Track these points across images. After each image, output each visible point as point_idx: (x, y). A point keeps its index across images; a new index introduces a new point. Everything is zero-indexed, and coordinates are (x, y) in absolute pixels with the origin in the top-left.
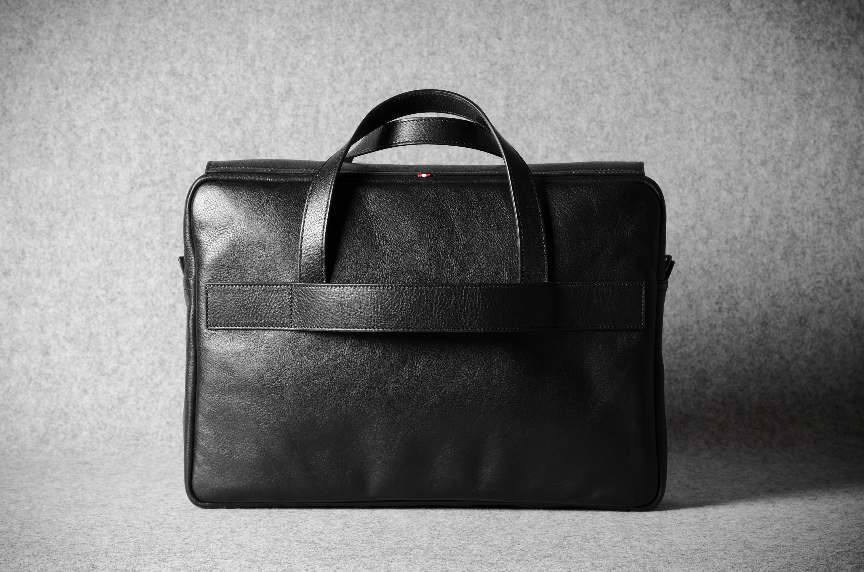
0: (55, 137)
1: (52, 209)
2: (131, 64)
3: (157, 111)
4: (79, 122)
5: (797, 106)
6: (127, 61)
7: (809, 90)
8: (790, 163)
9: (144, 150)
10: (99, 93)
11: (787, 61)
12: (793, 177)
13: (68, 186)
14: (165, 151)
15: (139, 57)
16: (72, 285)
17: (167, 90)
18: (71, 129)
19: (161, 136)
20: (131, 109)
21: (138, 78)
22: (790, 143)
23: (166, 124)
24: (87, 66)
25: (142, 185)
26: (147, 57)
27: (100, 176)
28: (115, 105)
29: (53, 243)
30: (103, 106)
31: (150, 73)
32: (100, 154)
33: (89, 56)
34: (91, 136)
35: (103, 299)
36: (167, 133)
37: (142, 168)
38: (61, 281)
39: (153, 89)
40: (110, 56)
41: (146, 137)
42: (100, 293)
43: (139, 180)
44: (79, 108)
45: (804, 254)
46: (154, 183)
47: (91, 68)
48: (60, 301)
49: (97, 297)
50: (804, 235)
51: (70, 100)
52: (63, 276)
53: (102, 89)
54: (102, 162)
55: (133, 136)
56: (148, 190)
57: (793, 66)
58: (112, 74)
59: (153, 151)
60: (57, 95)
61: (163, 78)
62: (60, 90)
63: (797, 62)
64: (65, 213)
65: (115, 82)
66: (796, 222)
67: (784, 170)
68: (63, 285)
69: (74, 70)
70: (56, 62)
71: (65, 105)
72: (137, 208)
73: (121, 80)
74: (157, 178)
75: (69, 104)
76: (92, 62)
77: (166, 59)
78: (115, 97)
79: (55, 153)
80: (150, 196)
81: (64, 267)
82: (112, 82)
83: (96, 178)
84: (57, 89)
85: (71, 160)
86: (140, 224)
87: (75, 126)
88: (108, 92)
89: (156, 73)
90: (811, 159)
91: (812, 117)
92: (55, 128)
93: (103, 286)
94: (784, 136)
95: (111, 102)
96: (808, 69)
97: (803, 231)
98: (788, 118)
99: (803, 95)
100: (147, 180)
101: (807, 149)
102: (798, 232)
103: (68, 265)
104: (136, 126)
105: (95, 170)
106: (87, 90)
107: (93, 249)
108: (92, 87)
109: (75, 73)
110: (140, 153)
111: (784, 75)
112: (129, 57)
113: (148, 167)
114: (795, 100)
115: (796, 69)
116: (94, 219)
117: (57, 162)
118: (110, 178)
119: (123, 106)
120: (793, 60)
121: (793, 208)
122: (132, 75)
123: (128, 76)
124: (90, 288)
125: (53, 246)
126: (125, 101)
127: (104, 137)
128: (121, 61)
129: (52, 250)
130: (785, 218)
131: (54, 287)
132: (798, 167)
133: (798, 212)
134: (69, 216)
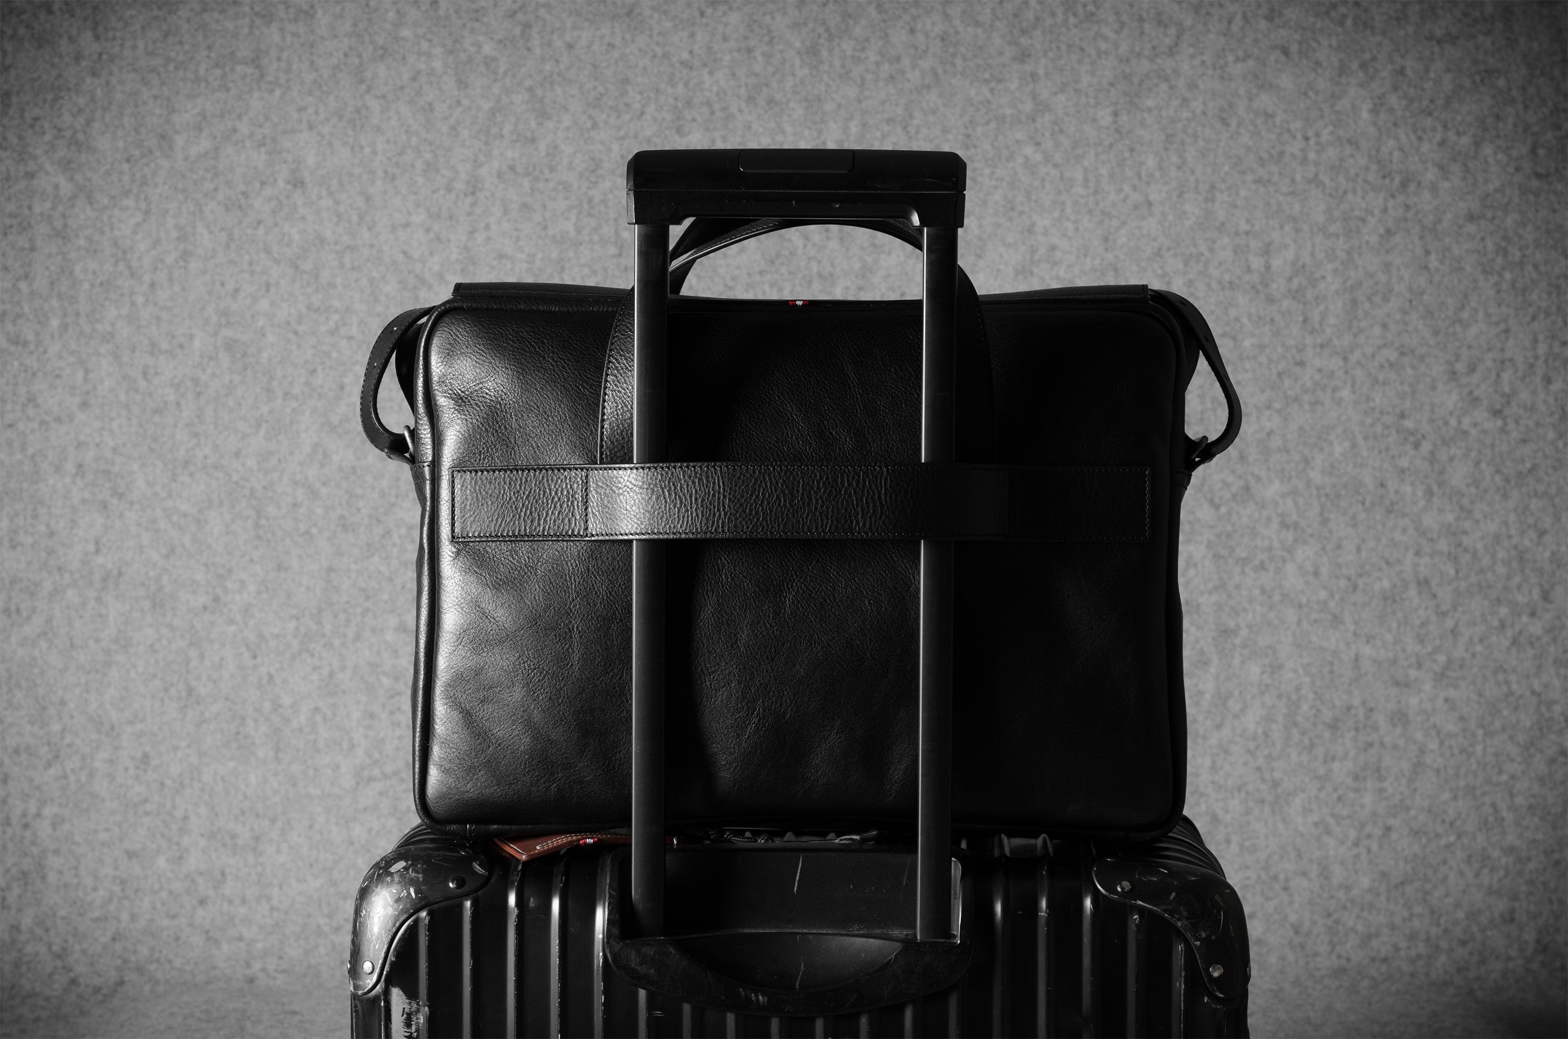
0: (256, 721)
1: (257, 815)
2: (348, 621)
3: (385, 681)
4: (286, 700)
5: (1216, 647)
6: (342, 616)
7: (1232, 624)
8: (1208, 722)
9: (371, 733)
10: (309, 660)
11: (1202, 587)
12: (1213, 741)
13: (275, 785)
14: (398, 732)
15: (359, 610)
16: (286, 913)
17: (396, 651)
18: (276, 710)
19: (391, 713)
20: (351, 680)
21: (358, 637)
22: (1208, 696)
23: (397, 698)
24: (292, 625)
25: (371, 779)
26: (368, 609)
27: (316, 770)
28: (331, 675)
29: (261, 860)
30: (315, 677)
31: (373, 630)
32: (315, 741)
33: (294, 612)
34: (303, 719)
35: (326, 929)
36: (399, 709)
37: (370, 756)
38: (272, 909)
39: (378, 653)
40: (320, 611)
41: (372, 716)
42: (322, 921)
43: (366, 773)
44: (285, 681)
45: (1228, 841)
46: (385, 776)
47: (297, 629)
48: (271, 933)
49: (319, 926)
50: (1228, 817)
51: (272, 670)
52: (275, 902)
53: (312, 655)
54: (318, 751)
55: (356, 715)
56: (378, 786)
57: (1210, 593)
58: (324, 635)
59: (382, 734)
60: (255, 667)
61: (390, 637)
62: (259, 660)
63: (1216, 588)
64: (273, 821)
65: (329, 645)
66: (1218, 800)
67: (1201, 731)
68: (275, 914)
69: (276, 631)
70: (252, 623)
71: (265, 679)
72: (365, 809)
73: (337, 642)
74: (389, 769)
75: (271, 677)
76: (298, 619)
77: (393, 611)
78: (331, 665)
79: (257, 741)
80: (381, 794)
81: (275, 892)
82: (325, 646)
83: (311, 772)
84: (255, 657)
85: (278, 750)
86: (370, 830)
87: (280, 706)
88: (320, 658)
89: (382, 630)
90: (1236, 717)
91: (1237, 661)
92: (256, 710)
93: (326, 912)
94: (1201, 686)
95: (325, 671)
96: (1230, 596)
97: (1227, 811)
98: (1206, 663)
99: (1225, 631)
100: (376, 772)
101: (1230, 703)
102: (1220, 813)
103: (281, 888)
104: (358, 702)
105: (310, 762)
106: (293, 657)
107: (311, 866)
108: (299, 653)
109: (277, 636)
110: (366, 737)
111: (1198, 606)
112: (345, 611)
113: (377, 756)
114: (1214, 639)
115: (1214, 598)
116: (311, 827)
117: (261, 753)
118: (329, 772)
119: (340, 676)
120: (1210, 585)
121: (1213, 782)
122: (350, 634)
123: (345, 636)
124: (309, 916)
125: (261, 864)
126: (343, 669)
127: (318, 718)
128: (336, 617)
129: (259, 869)
130: (1202, 795)
131: (264, 917)
132: (1219, 727)
133: (1220, 787)
134: (279, 824)
